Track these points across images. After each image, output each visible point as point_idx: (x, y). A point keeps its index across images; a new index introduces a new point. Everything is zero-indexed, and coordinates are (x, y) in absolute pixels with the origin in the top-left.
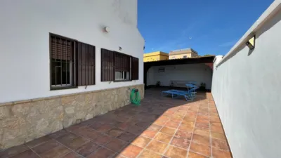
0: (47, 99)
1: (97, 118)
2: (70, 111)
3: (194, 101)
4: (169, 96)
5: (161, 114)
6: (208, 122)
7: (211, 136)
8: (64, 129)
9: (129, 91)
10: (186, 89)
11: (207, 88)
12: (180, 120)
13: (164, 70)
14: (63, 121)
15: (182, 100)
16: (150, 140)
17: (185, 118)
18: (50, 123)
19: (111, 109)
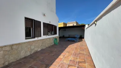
0: (24, 43)
1: (42, 50)
2: (33, 47)
3: (78, 42)
4: (69, 40)
5: (67, 47)
6: (84, 49)
7: (85, 53)
8: (30, 55)
9: (54, 39)
10: (75, 38)
11: (83, 37)
12: (74, 49)
13: (65, 30)
14: (30, 52)
15: (74, 42)
16: (65, 56)
17: (76, 48)
18: (26, 52)
19: (47, 46)
